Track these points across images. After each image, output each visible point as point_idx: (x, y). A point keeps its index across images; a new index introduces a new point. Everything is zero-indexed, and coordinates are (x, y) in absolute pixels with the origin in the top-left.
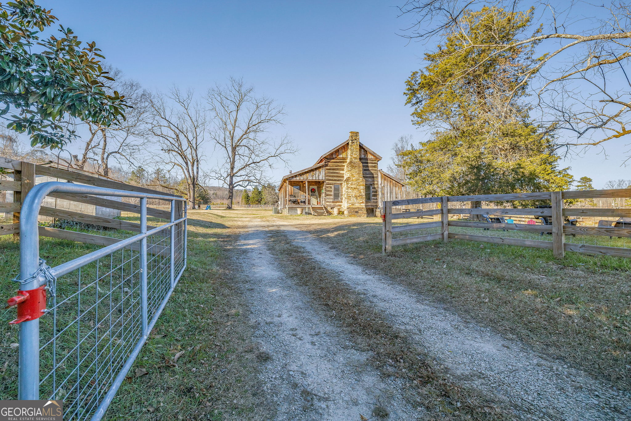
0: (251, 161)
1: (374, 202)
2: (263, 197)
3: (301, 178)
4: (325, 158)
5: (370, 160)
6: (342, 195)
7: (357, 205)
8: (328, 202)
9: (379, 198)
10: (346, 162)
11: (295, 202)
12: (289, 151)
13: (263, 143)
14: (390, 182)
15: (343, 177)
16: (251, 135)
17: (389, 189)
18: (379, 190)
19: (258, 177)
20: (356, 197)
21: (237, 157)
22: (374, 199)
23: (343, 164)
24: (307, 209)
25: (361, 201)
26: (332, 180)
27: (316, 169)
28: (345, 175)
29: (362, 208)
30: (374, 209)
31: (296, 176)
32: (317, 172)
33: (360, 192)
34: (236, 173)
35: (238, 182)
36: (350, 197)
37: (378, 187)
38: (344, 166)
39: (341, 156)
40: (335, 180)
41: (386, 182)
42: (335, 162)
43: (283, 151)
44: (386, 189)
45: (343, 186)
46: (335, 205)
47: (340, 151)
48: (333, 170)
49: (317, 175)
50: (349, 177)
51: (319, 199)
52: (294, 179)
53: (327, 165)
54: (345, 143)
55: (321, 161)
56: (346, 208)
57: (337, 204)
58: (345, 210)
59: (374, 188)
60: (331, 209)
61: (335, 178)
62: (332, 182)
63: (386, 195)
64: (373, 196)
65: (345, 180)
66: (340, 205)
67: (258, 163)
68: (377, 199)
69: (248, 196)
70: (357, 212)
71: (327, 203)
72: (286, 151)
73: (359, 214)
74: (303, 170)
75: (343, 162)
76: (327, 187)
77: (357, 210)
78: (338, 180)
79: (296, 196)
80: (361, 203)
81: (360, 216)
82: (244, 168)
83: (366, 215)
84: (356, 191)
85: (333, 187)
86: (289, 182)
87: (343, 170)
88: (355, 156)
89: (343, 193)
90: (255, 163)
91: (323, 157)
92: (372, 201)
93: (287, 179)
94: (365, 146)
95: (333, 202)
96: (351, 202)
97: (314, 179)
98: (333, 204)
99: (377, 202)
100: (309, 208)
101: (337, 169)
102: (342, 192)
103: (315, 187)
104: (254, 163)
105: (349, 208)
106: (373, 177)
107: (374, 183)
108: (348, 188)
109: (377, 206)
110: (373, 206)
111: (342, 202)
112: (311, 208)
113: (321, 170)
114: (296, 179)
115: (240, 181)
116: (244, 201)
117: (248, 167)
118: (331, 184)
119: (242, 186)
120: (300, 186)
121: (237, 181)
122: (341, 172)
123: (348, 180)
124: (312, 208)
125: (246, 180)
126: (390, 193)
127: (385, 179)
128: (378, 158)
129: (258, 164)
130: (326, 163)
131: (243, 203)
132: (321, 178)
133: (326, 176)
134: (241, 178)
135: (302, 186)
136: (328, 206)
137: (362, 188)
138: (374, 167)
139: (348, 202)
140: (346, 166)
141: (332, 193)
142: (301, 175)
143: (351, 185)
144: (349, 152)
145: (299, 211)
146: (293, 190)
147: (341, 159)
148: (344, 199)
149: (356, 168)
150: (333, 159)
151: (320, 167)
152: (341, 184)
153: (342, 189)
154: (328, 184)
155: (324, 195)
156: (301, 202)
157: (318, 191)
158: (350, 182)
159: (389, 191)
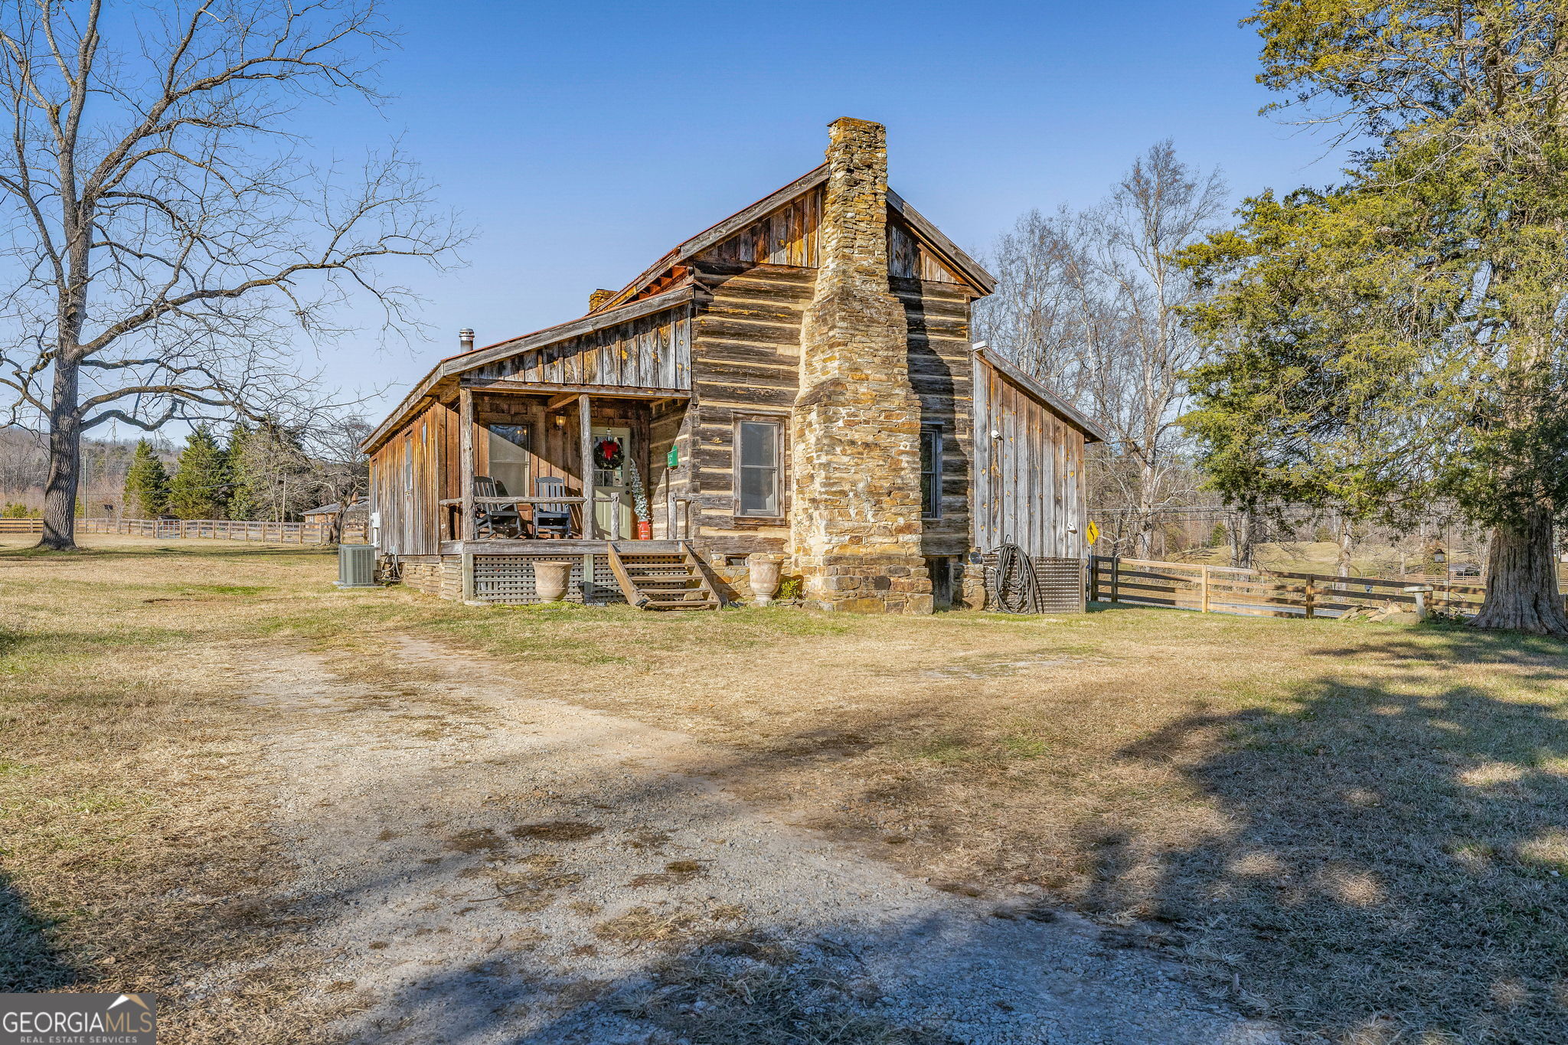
0: (184, 287)
1: (950, 524)
2: (238, 480)
3: (555, 375)
4: (691, 259)
5: (932, 292)
6: (787, 486)
7: (881, 544)
8: (709, 522)
9: (978, 500)
10: (808, 294)
11: (502, 520)
12: (406, 246)
13: (257, 186)
14: (1031, 415)
15: (792, 379)
16: (189, 140)
17: (1024, 453)
18: (978, 458)
19: (232, 372)
20: (874, 495)
21: (99, 259)
22: (951, 508)
23: (794, 307)
24: (588, 565)
25: (901, 521)
26: (732, 395)
27: (641, 324)
28: (802, 369)
29: (908, 560)
30: (952, 563)
31: (519, 362)
32: (648, 343)
33: (897, 470)
34: (100, 344)
35: (111, 397)
36: (844, 493)
37: (971, 443)
38: (796, 316)
39: (780, 257)
40: (750, 397)
41: (1008, 415)
42: (748, 292)
43: (374, 243)
44: (1010, 452)
45: (793, 430)
46: (751, 540)
47: (778, 231)
48: (740, 333)
49: (646, 363)
50: (836, 382)
51: (641, 503)
52: (510, 381)
53: (703, 307)
54: (804, 179)
55: (665, 279)
56: (818, 560)
57: (762, 534)
58: (812, 571)
59: (953, 447)
60: (729, 562)
61: (750, 385)
62: (732, 405)
63: (1009, 487)
64: (946, 492)
65: (814, 398)
66: (778, 544)
67: (231, 294)
68: (964, 509)
69: (161, 475)
70: (882, 583)
71: (705, 531)
72: (390, 244)
73: (894, 596)
74: (564, 328)
75: (795, 295)
76: (706, 437)
77: (882, 570)
78: (768, 398)
79: (509, 486)
80: (901, 530)
81: (898, 607)
82: (147, 316)
83: (929, 602)
84: (872, 464)
85: (738, 438)
86: (476, 395)
87: (792, 338)
88: (867, 262)
89: (798, 471)
90: (213, 294)
91: (683, 256)
92: (944, 516)
93: (462, 378)
94: (911, 212)
95: (739, 524)
96: (847, 525)
97: (631, 380)
98: (736, 534)
99: (965, 526)
100: (600, 560)
101: (762, 334)
102: (788, 467)
103: (619, 433)
104: (203, 294)
105: (837, 560)
106: (949, 389)
107: (951, 422)
108: (830, 443)
109: (965, 544)
110: (949, 545)
111: (785, 524)
112: (614, 561)
113: (669, 330)
114: (517, 378)
115: (122, 393)
116: (136, 496)
117: (170, 314)
118: (725, 420)
119: (132, 421)
120: (531, 426)
121: (100, 392)
122: (784, 350)
123: (826, 396)
124: (625, 559)
125: (157, 390)
126: (1032, 473)
127: (1005, 403)
128: (975, 284)
129: (228, 305)
130: (700, 295)
131: (133, 508)
132: (669, 377)
133: (697, 369)
134: (133, 377)
135: (541, 425)
136: (710, 543)
137: (906, 443)
138: (954, 330)
139: (830, 524)
140: (807, 320)
141: (734, 471)
142: (551, 359)
143: (850, 424)
144: (828, 236)
145: (545, 581)
146: (485, 445)
147: (780, 276)
148: (798, 504)
149: (875, 329)
150: (739, 271)
151: (663, 317)
152: (783, 419)
153: (787, 447)
154: (712, 420)
155: (681, 481)
156: (543, 522)
157: (636, 454)
158: (843, 411)
159: (1023, 466)
